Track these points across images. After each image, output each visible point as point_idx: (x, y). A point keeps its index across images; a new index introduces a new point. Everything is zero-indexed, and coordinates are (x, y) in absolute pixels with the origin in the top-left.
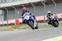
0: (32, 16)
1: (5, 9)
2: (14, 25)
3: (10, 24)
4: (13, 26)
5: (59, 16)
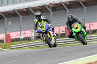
2: (3, 42)
4: (1, 44)
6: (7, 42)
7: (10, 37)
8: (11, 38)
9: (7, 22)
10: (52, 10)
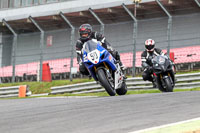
0: (111, 52)
1: (6, 27)
2: (35, 80)
3: (20, 78)
4: (31, 83)
5: (181, 56)
6: (43, 79)
7: (49, 70)
8: (52, 71)
9: (45, 38)
10: (137, 17)
